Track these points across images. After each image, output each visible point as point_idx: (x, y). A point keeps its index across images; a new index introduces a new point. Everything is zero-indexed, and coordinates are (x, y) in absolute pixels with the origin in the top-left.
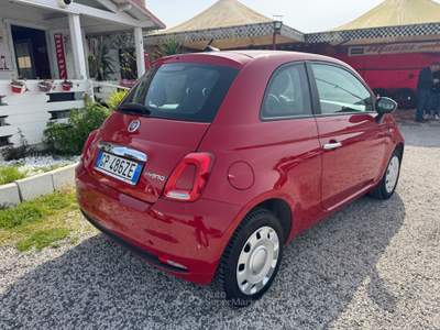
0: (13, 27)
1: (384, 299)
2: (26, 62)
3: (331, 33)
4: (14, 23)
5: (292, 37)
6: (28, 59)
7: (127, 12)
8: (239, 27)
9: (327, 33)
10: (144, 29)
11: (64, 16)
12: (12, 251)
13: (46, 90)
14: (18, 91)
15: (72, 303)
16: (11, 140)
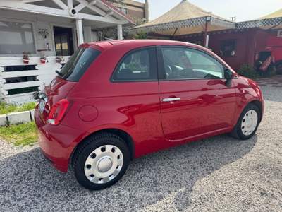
0: (54, 27)
1: (183, 202)
2: (65, 46)
3: (255, 21)
4: (56, 25)
5: (222, 25)
6: (66, 44)
7: (112, 16)
8: (183, 21)
9: (251, 21)
10: (123, 25)
11: (74, 21)
12: (12, 145)
13: (59, 62)
14: (44, 62)
15: (18, 173)
16: (39, 88)
